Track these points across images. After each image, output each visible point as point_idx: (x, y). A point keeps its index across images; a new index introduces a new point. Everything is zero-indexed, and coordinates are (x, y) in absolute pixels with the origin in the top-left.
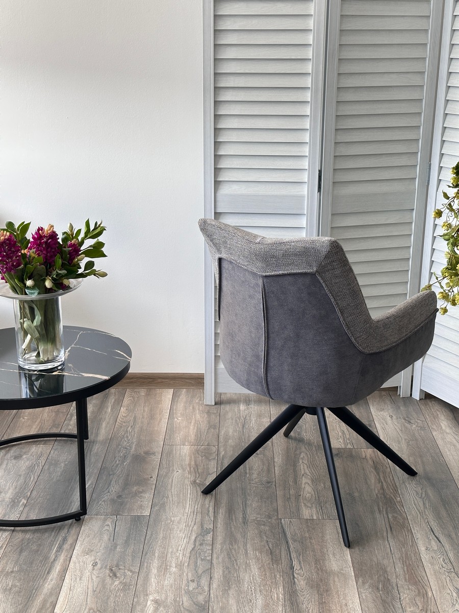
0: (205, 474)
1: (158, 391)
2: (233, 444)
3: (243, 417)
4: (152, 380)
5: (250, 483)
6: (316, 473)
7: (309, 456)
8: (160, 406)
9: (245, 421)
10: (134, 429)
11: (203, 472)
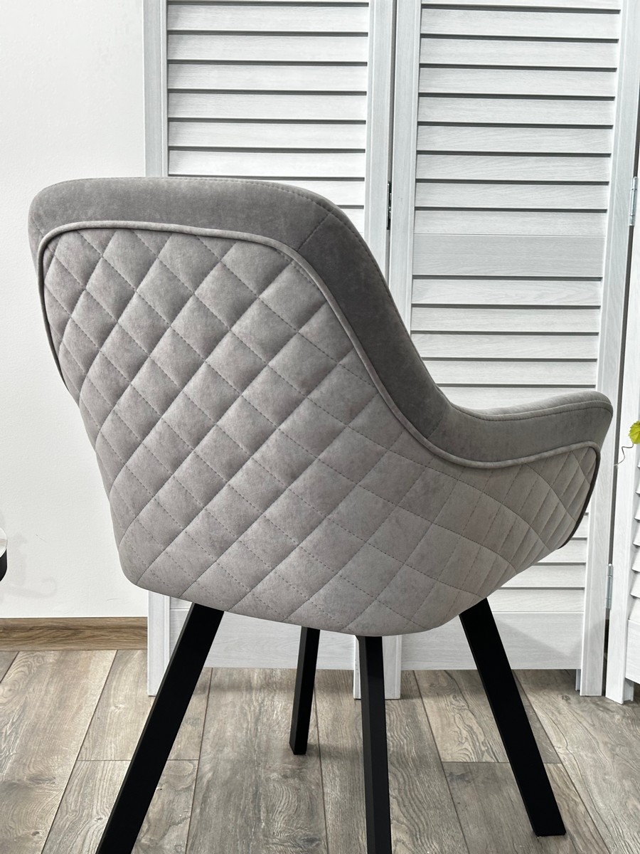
0: (163, 822)
1: (84, 654)
2: (232, 756)
3: (257, 701)
4: (71, 632)
5: (267, 843)
6: (419, 817)
7: (401, 780)
8: (82, 682)
9: (260, 709)
10: (17, 728)
11: (160, 820)
